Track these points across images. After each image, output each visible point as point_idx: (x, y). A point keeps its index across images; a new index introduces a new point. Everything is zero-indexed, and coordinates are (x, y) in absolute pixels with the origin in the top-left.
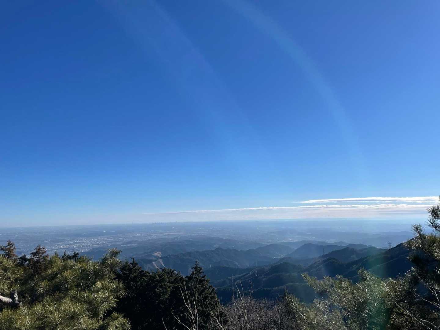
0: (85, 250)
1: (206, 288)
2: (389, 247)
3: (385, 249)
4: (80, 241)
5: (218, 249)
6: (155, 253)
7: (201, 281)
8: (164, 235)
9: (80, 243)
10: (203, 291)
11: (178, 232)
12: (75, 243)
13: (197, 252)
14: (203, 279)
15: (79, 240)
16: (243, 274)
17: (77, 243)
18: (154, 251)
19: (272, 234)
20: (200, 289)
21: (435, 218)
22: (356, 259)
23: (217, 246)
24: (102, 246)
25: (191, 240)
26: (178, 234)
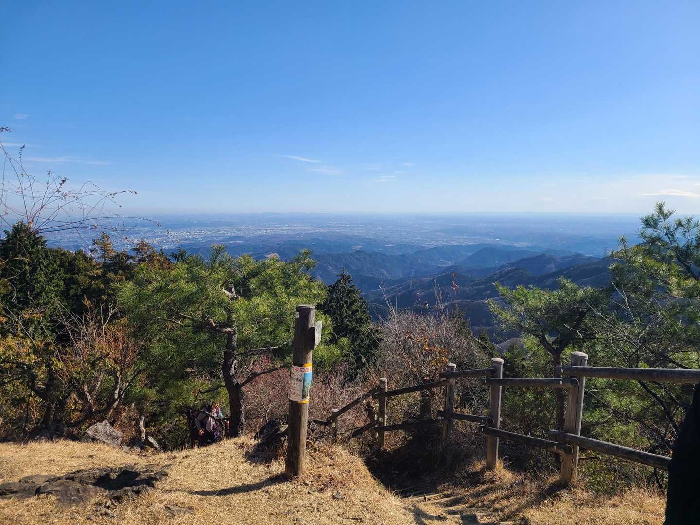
0: (170, 246)
1: (355, 301)
2: (604, 254)
3: (598, 258)
4: (162, 234)
5: (358, 252)
6: (269, 254)
7: (350, 292)
8: (282, 230)
9: (163, 236)
10: (352, 303)
11: (302, 226)
12: (154, 237)
13: (329, 255)
14: (352, 289)
15: (160, 233)
16: (394, 286)
17: (157, 236)
18: (267, 252)
19: (438, 233)
20: (349, 301)
21: (647, 227)
22: (554, 270)
23: (357, 248)
24: (192, 242)
25: (321, 238)
26: (301, 229)
